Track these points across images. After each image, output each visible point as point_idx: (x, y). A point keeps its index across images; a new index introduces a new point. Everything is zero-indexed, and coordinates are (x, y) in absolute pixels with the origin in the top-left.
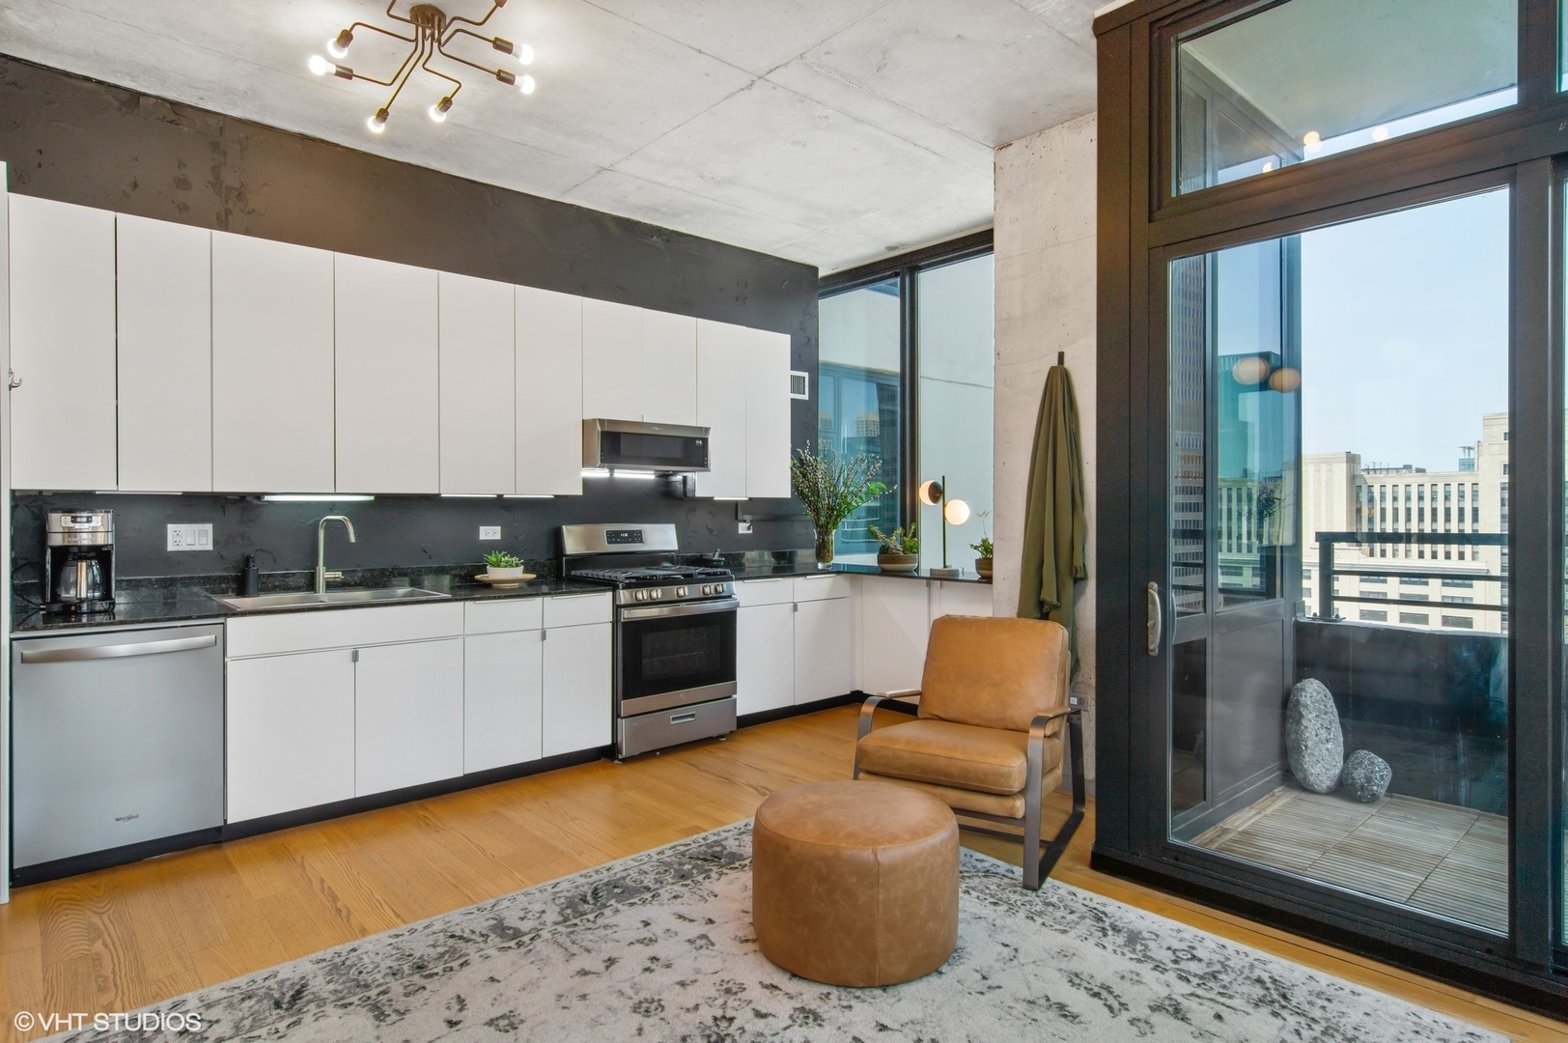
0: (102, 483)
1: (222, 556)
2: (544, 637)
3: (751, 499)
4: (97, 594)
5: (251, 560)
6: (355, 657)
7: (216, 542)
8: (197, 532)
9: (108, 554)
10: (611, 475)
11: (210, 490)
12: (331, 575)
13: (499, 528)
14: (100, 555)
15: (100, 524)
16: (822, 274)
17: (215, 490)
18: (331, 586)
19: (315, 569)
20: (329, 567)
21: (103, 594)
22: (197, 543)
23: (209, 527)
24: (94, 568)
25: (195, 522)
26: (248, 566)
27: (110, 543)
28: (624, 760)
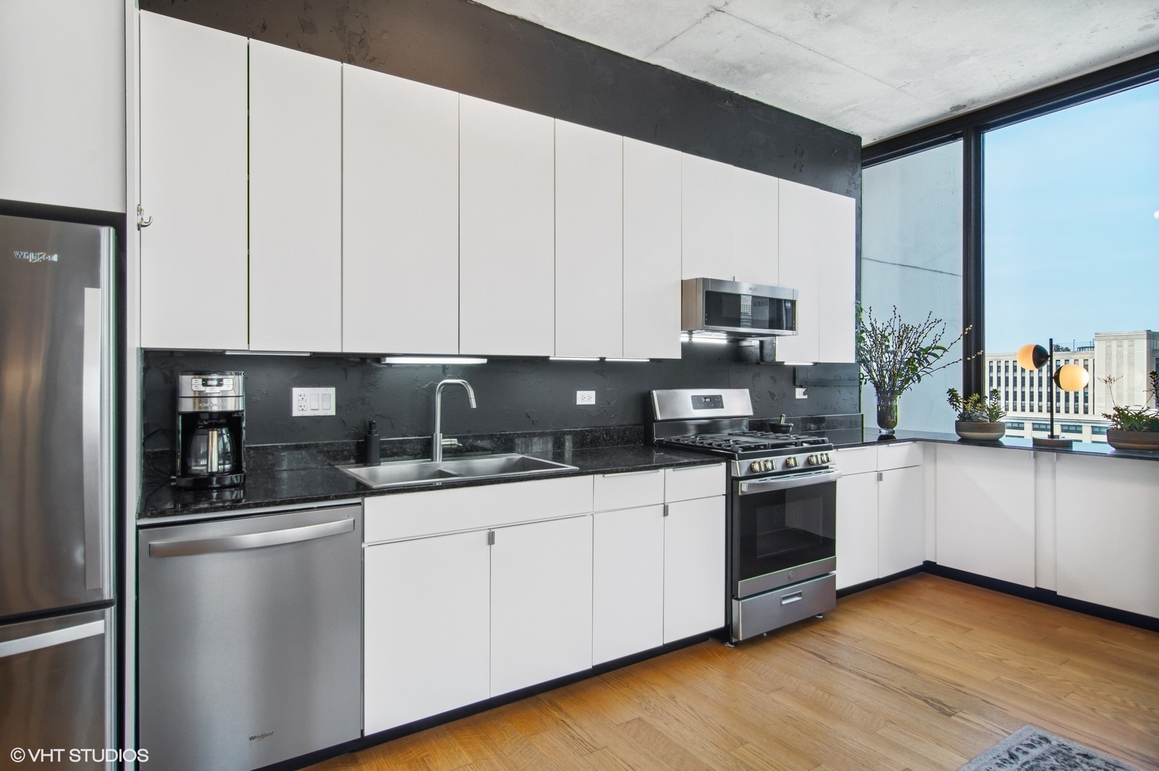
0: (233, 343)
1: (344, 422)
2: (666, 513)
3: (816, 364)
4: (227, 466)
5: (373, 425)
6: (491, 539)
7: (338, 407)
8: (320, 396)
9: (239, 420)
10: (690, 340)
11: (339, 351)
12: (448, 442)
13: (594, 392)
14: (229, 421)
15: (231, 387)
16: (865, 142)
17: (344, 351)
18: (449, 453)
19: (432, 436)
20: (446, 434)
21: (233, 466)
22: (321, 408)
23: (331, 391)
24: (225, 436)
25: (319, 386)
26: (370, 433)
27: (241, 409)
28: (739, 645)
